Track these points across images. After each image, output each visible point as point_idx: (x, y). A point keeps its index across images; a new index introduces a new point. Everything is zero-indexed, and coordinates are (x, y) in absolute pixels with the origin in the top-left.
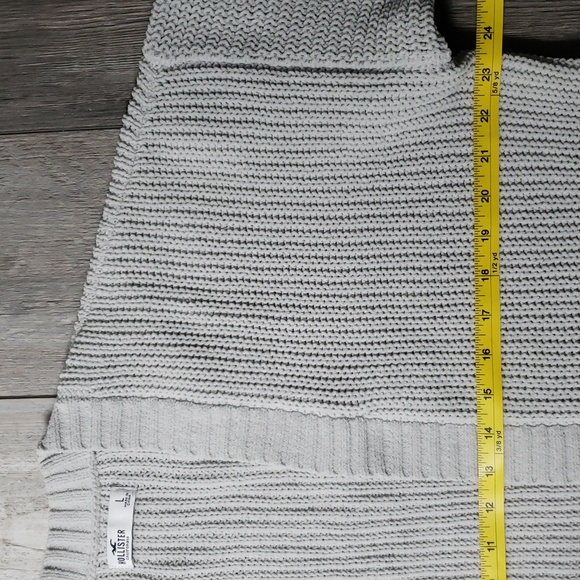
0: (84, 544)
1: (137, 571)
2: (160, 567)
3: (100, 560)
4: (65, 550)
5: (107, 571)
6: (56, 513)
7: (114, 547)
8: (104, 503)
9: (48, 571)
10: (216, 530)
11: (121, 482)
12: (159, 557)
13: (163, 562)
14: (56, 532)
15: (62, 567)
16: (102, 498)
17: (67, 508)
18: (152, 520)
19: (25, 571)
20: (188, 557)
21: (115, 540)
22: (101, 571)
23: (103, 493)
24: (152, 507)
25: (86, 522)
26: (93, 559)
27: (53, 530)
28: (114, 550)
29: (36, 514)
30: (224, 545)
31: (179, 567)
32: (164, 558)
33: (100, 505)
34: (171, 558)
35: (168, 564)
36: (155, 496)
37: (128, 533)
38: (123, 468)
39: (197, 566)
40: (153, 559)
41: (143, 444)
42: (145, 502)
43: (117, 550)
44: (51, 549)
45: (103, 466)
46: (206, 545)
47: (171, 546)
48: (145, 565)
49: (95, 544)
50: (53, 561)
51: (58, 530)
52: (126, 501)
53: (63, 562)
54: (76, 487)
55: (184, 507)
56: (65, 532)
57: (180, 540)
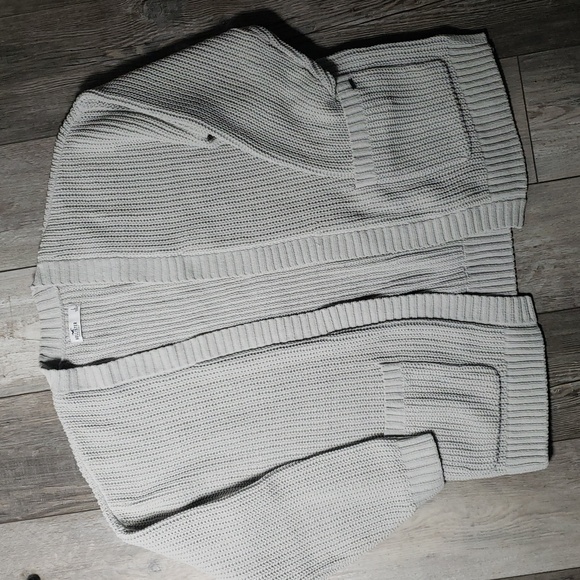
0: (59, 334)
1: (85, 342)
2: (96, 338)
3: (66, 340)
4: (49, 338)
5: (71, 345)
6: (43, 321)
7: (73, 331)
8: (65, 312)
9: (42, 348)
10: (120, 317)
11: (73, 301)
15: (49, 346)
17: (49, 318)
18: (89, 317)
20: (109, 332)
21: (73, 328)
23: (65, 308)
24: (89, 311)
25: (58, 323)
28: (73, 333)
30: (125, 324)
31: (105, 337)
32: (97, 334)
36: (90, 306)
37: (79, 324)
38: (73, 295)
39: (113, 335)
40: (92, 335)
41: (81, 281)
42: (85, 309)
44: (43, 338)
45: (63, 295)
46: (116, 325)
47: (100, 328)
48: (89, 340)
49: (64, 333)
51: (45, 329)
52: (76, 309)
53: (49, 343)
54: (51, 307)
55: (104, 309)
57: (104, 324)
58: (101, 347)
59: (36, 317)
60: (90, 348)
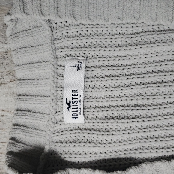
0: (45, 106)
1: (87, 126)
2: (107, 120)
3: (57, 118)
4: (30, 111)
5: (63, 127)
6: (22, 81)
7: (69, 104)
8: (60, 71)
9: (16, 127)
10: (154, 89)
11: (73, 53)
12: (105, 113)
13: (109, 117)
14: (21, 97)
15: (27, 125)
16: (58, 67)
17: (31, 78)
18: (99, 83)
19: (4, 129)
20: (130, 112)
21: (70, 99)
22: (58, 127)
23: (59, 63)
24: (99, 73)
25: (46, 88)
26: (52, 116)
27: (20, 95)
28: (69, 107)
29: (11, 84)
30: (160, 101)
31: (123, 120)
32: (109, 113)
33: (57, 73)
34: (115, 113)
35: (113, 118)
36: (101, 64)
37: (81, 93)
38: (74, 42)
39: (138, 119)
40: (100, 115)
41: (91, 18)
42: (93, 69)
43: (72, 107)
44: (18, 110)
45: (58, 41)
46: (145, 102)
47: (114, 104)
48: (94, 121)
49: (53, 104)
50: (21, 120)
51: (24, 95)
52: (78, 67)
53: (28, 121)
54: (37, 60)
55: (126, 72)
56: (29, 97)
57: (123, 98)
58: (115, 138)
59: (12, 74)
60: (95, 137)
